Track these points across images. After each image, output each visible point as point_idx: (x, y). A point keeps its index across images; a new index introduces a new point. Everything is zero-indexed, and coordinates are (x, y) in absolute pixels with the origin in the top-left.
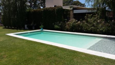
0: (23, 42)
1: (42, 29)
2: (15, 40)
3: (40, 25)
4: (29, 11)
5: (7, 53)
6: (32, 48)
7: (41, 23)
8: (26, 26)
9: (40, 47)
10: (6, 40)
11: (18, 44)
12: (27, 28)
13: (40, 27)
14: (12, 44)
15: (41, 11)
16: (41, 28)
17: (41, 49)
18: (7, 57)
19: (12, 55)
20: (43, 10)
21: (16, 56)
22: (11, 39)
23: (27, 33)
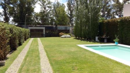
0: (93, 56)
1: (117, 43)
2: (86, 52)
3: (115, 38)
4: (102, 21)
5: (78, 64)
6: (104, 65)
7: (116, 35)
8: (97, 38)
9: (115, 65)
10: (77, 51)
11: (89, 58)
12: (98, 41)
13: (114, 40)
14: (83, 56)
15: (118, 21)
16: (116, 42)
17: (117, 70)
18: (78, 69)
19: (83, 68)
20: (120, 20)
21: (87, 70)
22: (82, 51)
23: (98, 46)
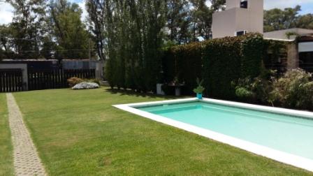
0: (150, 128)
1: (201, 95)
2: (133, 121)
3: (196, 86)
4: (169, 49)
5: (114, 152)
6: (172, 147)
7: (198, 80)
8: (159, 86)
9: (194, 145)
10: (112, 121)
11: (139, 133)
12: (163, 93)
13: (195, 90)
14: (127, 131)
15: (200, 48)
16: (198, 95)
17: (198, 154)
18: (113, 163)
19: (125, 159)
20: (205, 46)
21: (134, 163)
22: (125, 119)
23: (162, 105)
